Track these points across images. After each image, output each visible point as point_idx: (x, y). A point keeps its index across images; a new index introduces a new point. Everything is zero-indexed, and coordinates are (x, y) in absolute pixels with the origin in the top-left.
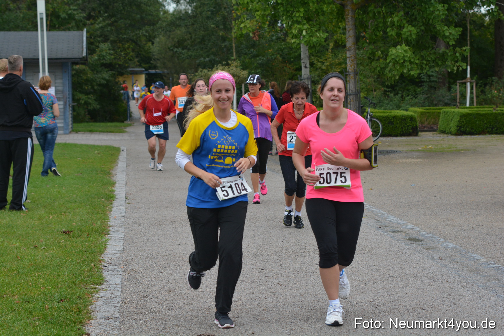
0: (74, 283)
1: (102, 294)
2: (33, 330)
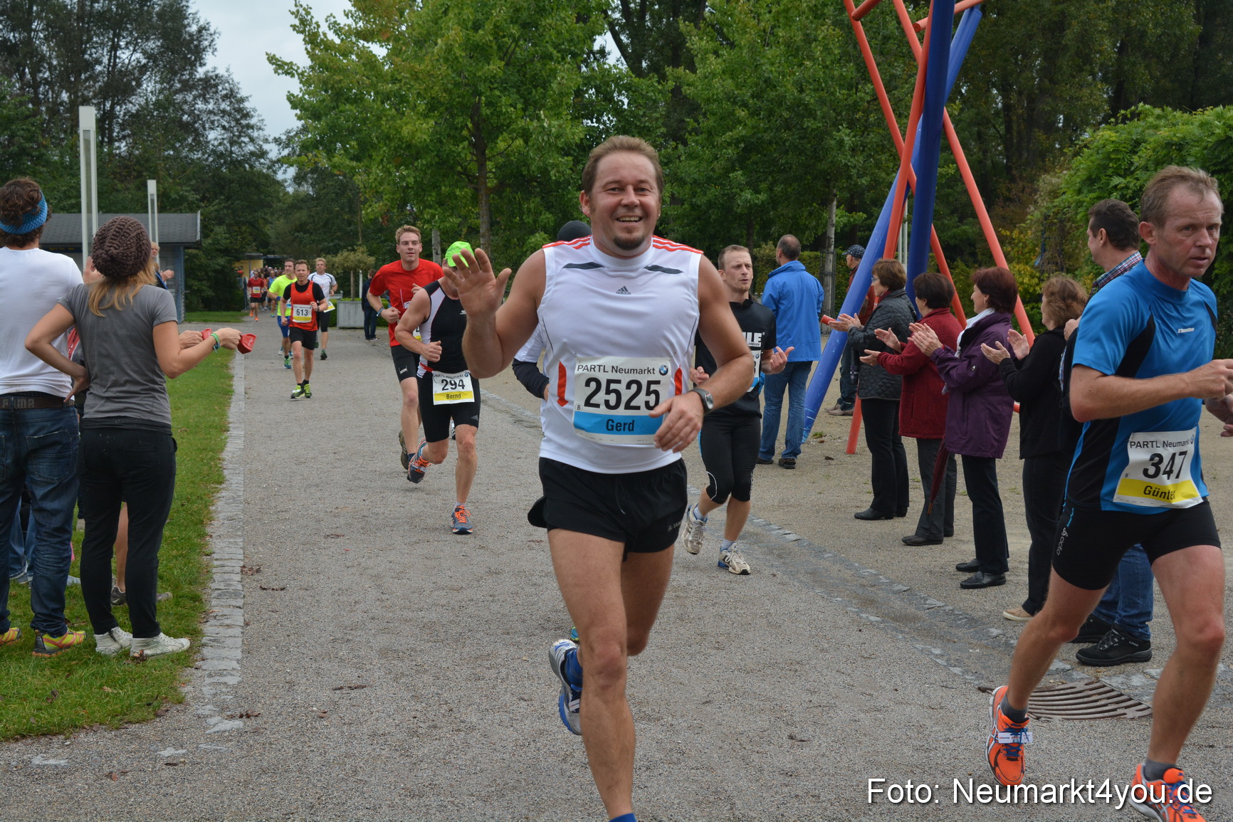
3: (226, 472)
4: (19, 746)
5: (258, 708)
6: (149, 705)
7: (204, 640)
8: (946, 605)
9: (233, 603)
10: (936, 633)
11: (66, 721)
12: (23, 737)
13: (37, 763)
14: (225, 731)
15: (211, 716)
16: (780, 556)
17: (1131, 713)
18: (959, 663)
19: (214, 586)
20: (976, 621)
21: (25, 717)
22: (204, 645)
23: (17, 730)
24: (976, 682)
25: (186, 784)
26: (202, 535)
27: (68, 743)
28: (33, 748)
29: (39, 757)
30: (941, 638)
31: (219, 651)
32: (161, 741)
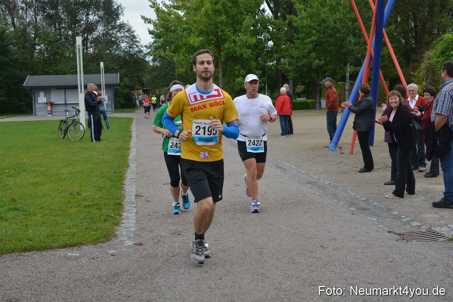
0: (118, 167)
1: (129, 171)
2: (105, 183)
3: (130, 164)
4: (64, 250)
6: (105, 237)
7: (123, 217)
8: (380, 205)
9: (133, 206)
10: (375, 214)
11: (79, 242)
12: (65, 247)
13: (69, 255)
14: (130, 245)
15: (126, 241)
16: (323, 189)
17: (441, 239)
18: (382, 223)
19: (126, 200)
20: (390, 210)
21: (65, 241)
22: (123, 219)
23: (62, 245)
24: (387, 230)
25: (118, 261)
26: (122, 184)
27: (79, 249)
28: (68, 250)
29: (70, 253)
30: (377, 215)
31: (128, 221)
32: (109, 248)
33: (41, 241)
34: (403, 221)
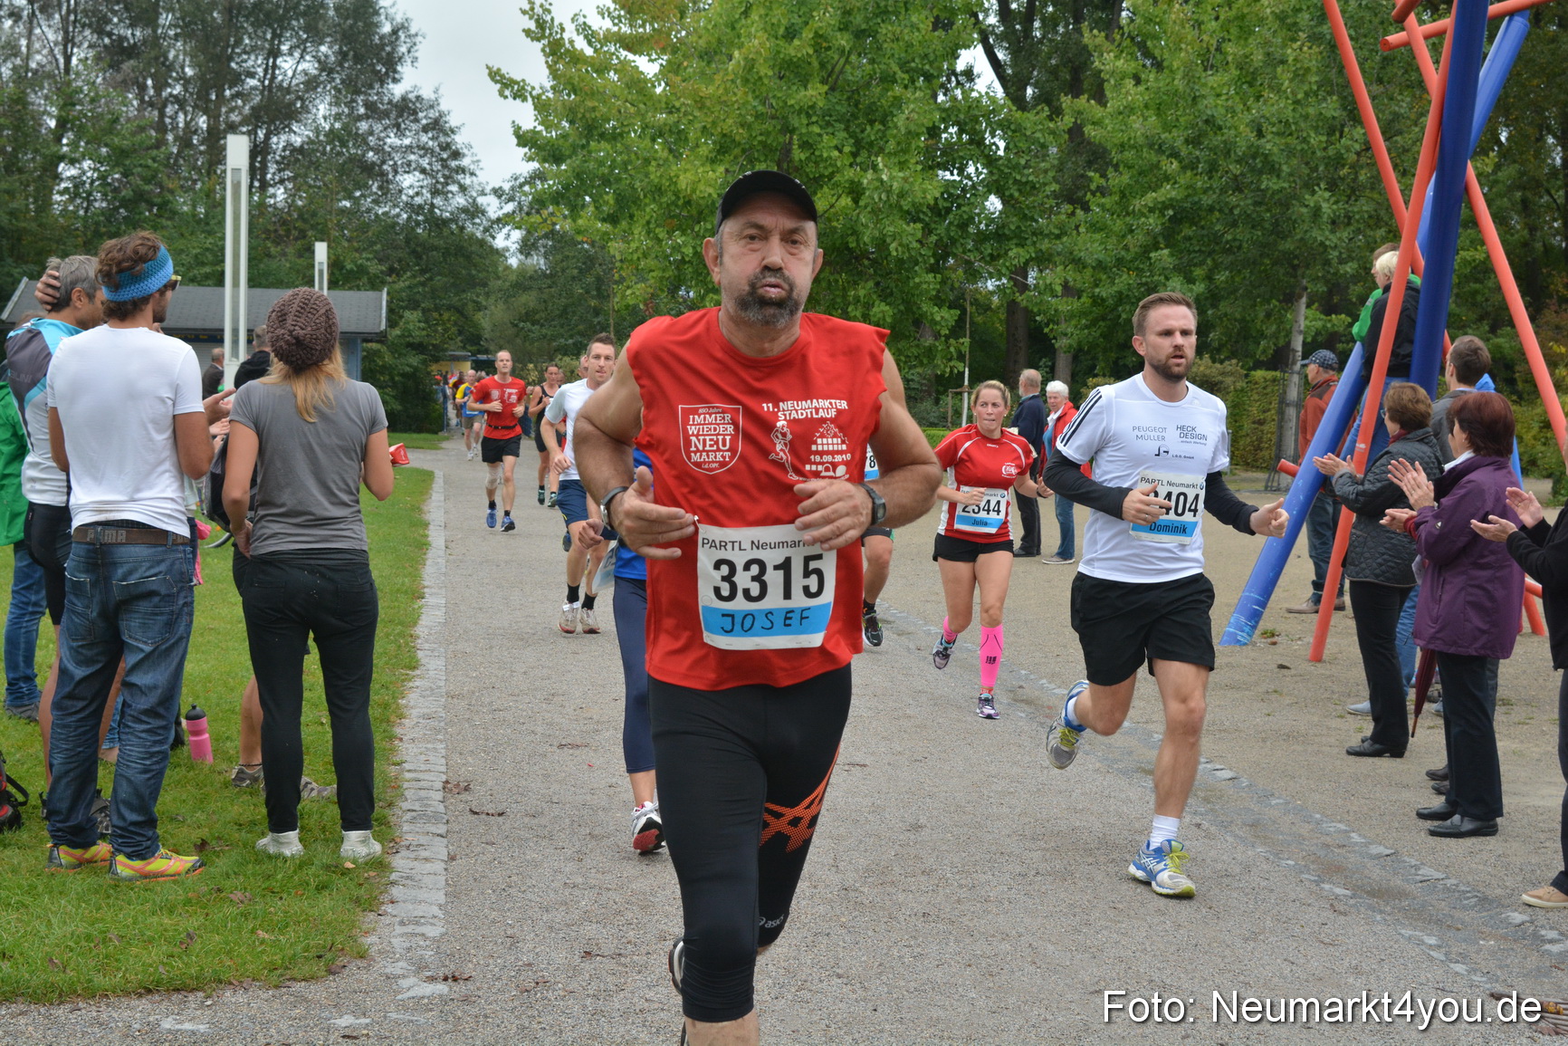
1: (417, 683)
3: (420, 654)
4: (144, 1004)
5: (469, 969)
6: (319, 957)
7: (393, 877)
8: (1447, 878)
9: (433, 829)
10: (1431, 915)
11: (208, 973)
12: (149, 991)
13: (168, 1026)
14: (423, 997)
15: (404, 977)
16: (1208, 800)
18: (1463, 958)
19: (405, 805)
20: (1490, 902)
21: (151, 966)
22: (393, 883)
23: (140, 982)
24: (1488, 986)
26: (391, 738)
27: (209, 1003)
28: (162, 1007)
29: (170, 1019)
30: (1439, 922)
31: (414, 893)
32: (335, 1006)
33: (51, 960)
34: (1549, 952)
